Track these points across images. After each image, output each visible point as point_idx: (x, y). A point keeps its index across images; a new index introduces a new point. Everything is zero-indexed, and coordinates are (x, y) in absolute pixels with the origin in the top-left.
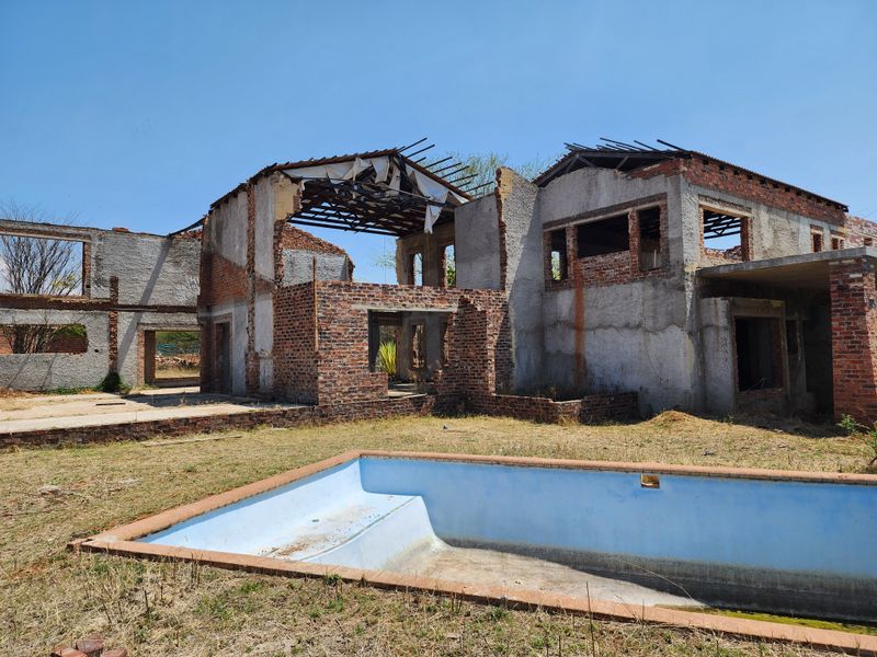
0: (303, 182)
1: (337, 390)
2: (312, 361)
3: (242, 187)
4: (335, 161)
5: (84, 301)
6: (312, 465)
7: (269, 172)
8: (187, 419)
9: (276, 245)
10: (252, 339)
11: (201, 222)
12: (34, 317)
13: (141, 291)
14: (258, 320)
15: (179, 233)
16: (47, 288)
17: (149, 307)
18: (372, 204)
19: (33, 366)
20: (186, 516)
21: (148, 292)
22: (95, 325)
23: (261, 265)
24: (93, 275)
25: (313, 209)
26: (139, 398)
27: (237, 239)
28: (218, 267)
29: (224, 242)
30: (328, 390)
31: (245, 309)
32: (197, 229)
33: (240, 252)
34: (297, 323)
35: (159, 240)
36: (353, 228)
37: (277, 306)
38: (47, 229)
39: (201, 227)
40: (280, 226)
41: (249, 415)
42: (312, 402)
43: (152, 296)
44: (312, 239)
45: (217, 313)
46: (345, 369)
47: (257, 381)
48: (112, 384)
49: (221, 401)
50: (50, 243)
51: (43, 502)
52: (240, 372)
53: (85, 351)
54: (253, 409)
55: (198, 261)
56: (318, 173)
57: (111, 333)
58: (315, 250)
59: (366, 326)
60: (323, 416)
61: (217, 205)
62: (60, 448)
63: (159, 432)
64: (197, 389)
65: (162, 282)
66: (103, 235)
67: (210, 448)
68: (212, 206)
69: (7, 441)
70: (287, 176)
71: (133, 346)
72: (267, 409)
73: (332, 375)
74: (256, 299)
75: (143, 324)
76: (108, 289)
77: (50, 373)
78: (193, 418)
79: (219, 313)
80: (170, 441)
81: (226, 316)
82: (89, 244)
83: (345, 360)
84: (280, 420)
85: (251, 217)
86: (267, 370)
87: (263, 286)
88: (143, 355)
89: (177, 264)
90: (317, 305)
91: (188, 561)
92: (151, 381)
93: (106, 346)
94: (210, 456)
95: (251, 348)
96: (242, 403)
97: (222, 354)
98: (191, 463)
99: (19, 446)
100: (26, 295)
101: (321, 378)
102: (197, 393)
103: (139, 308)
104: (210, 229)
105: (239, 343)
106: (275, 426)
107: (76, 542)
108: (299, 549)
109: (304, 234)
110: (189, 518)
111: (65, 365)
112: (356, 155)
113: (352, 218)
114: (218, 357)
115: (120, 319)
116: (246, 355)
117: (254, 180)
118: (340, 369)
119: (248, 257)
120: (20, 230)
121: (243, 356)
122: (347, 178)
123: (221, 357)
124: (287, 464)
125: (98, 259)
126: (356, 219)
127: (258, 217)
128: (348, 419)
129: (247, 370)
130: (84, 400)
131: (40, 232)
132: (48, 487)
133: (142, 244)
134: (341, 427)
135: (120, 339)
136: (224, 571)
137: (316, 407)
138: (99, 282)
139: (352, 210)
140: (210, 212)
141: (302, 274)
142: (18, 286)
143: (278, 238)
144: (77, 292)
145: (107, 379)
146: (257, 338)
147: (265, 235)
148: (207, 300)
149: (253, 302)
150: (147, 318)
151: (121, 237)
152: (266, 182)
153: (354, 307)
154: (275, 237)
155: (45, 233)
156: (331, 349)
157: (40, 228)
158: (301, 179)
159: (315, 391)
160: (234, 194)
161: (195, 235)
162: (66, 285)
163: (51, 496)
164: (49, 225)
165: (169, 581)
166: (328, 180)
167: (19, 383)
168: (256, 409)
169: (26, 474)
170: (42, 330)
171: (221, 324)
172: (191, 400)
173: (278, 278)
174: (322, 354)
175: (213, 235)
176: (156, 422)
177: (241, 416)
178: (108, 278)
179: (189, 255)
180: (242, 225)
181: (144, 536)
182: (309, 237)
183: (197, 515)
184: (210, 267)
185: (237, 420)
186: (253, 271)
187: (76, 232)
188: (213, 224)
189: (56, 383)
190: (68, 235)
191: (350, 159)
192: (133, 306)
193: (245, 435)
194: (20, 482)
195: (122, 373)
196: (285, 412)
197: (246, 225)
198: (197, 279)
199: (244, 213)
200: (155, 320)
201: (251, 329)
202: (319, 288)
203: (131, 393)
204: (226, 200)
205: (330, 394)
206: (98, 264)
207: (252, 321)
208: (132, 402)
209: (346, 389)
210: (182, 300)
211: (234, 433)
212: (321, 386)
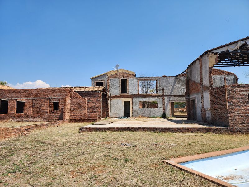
0: (218, 53)
1: (236, 123)
2: (226, 112)
3: (197, 59)
4: (231, 44)
5: (157, 95)
6: (232, 149)
7: (206, 53)
8: (186, 128)
9: (210, 75)
10: (203, 105)
11: (185, 71)
12: (146, 99)
13: (170, 92)
14: (205, 99)
15: (179, 75)
16: (149, 93)
17: (172, 96)
18: (246, 56)
19: (147, 111)
20: (192, 159)
21: (172, 92)
22: (159, 101)
23: (205, 82)
24: (158, 88)
25: (222, 61)
26: (171, 120)
27: (196, 74)
28: (191, 83)
29: (192, 76)
30: (233, 122)
31: (200, 95)
32: (184, 73)
33: (198, 78)
34: (219, 99)
35: (174, 77)
36: (238, 65)
37: (211, 94)
38: (148, 78)
39: (185, 73)
40: (211, 69)
41: (205, 128)
42: (227, 126)
43: (173, 93)
44: (221, 71)
45: (191, 97)
46: (239, 115)
47: (206, 118)
48: (164, 116)
49: (195, 123)
50: (149, 81)
51: (154, 147)
52: (200, 115)
53: (158, 107)
54: (206, 127)
55: (185, 82)
56: (224, 49)
57: (163, 103)
58: (222, 74)
59: (248, 100)
60: (232, 131)
61: (190, 66)
62: (155, 132)
63: (178, 131)
64: (186, 119)
65: (175, 89)
66: (160, 78)
67: (194, 138)
68: (188, 66)
69: (144, 129)
70: (213, 53)
71: (169, 106)
72: (211, 127)
73: (234, 117)
74: (204, 92)
75: (171, 100)
76: (162, 92)
77: (150, 113)
78: (187, 128)
79: (192, 97)
80: (182, 134)
81: (194, 98)
82: (157, 81)
83: (239, 112)
84: (215, 131)
85: (201, 67)
86: (209, 114)
87: (206, 88)
88: (171, 109)
89: (179, 83)
90: (227, 93)
91: (197, 175)
92: (173, 116)
93: (162, 106)
94: (194, 140)
95: (203, 107)
96: (202, 124)
97: (193, 109)
98: (189, 142)
99: (147, 131)
100: (145, 94)
101: (230, 118)
102: (186, 120)
103: (170, 96)
104: (188, 73)
105: (199, 106)
106: (214, 133)
107: (164, 160)
108: (231, 179)
109: (218, 70)
110: (193, 160)
111: (154, 111)
112: (239, 40)
113: (237, 62)
114: (192, 110)
115: (165, 99)
116: (201, 109)
117: (201, 56)
118: (237, 115)
119: (200, 79)
120: (143, 79)
121: (200, 109)
122: (235, 49)
123: (193, 110)
124: (222, 147)
125: (159, 84)
126: (239, 62)
127: (203, 67)
128: (242, 133)
129: (202, 114)
130: (159, 120)
131: (147, 79)
132: (155, 143)
133: (170, 79)
134: (239, 136)
135: (165, 104)
136: (209, 182)
137: (229, 128)
138: (160, 90)
139: (237, 59)
140: (188, 68)
141: (218, 83)
142: (143, 92)
143: (210, 73)
144: (155, 93)
145: (163, 115)
146: (205, 104)
147: (206, 72)
148: (188, 93)
149: (203, 93)
150: (172, 99)
151: (165, 78)
152: (206, 56)
153: (242, 93)
154: (209, 72)
155: (148, 79)
156: (233, 108)
157: (147, 78)
158: (218, 52)
159: (228, 122)
160: (195, 62)
161: (183, 75)
162: (153, 91)
163: (156, 145)
164: (149, 77)
165: (193, 181)
166: (228, 51)
167: (144, 115)
168: (207, 127)
169: (149, 139)
170: (148, 102)
171: (193, 100)
172: (186, 122)
173: (211, 85)
174: (230, 110)
175: (189, 74)
176: (178, 128)
177: (202, 128)
178: (162, 89)
179: (182, 81)
180: (198, 70)
181: (181, 163)
182: (220, 71)
183: (195, 160)
184: (189, 84)
185: (201, 130)
186: (202, 84)
187: (154, 78)
188: (189, 71)
189: (152, 115)
190: (153, 79)
191: (236, 42)
192: (168, 96)
193: (204, 135)
194: (149, 141)
195: (166, 113)
196: (217, 129)
197: (199, 70)
198: (185, 87)
199: (198, 67)
200: (174, 99)
201: (202, 102)
202: (227, 87)
203: (169, 119)
204: (192, 64)
205: (234, 124)
206: (159, 85)
207: (202, 99)
208: (170, 122)
209: (241, 122)
210: (180, 94)
211: (200, 134)
212: (230, 121)
